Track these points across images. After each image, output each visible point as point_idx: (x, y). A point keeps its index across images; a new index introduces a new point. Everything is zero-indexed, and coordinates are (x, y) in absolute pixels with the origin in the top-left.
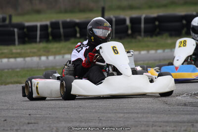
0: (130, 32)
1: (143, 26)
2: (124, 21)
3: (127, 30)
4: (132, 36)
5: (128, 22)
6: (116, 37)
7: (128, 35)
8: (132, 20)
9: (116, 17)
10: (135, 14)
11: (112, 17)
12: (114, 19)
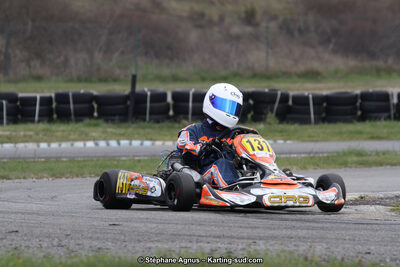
0: (171, 113)
1: (191, 104)
2: (164, 96)
3: (168, 110)
4: (175, 119)
5: (169, 99)
6: (150, 120)
7: (169, 118)
8: (175, 96)
9: (151, 91)
10: (180, 87)
11: (146, 89)
12: (149, 93)
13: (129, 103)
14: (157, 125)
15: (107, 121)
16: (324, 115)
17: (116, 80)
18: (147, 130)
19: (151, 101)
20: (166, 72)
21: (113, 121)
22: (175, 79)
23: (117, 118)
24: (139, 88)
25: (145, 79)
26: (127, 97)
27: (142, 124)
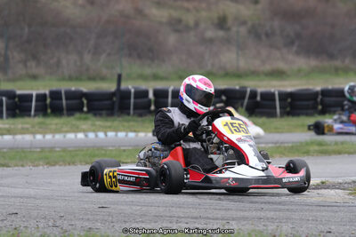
0: (153, 108)
1: (170, 100)
2: (146, 93)
3: (150, 106)
5: (151, 95)
6: (134, 114)
7: (150, 112)
8: (156, 93)
9: (135, 88)
10: (160, 85)
11: (130, 87)
12: (133, 91)
13: (114, 99)
14: (140, 119)
15: (95, 115)
16: (288, 109)
17: (103, 79)
18: (132, 123)
19: (135, 98)
20: (148, 71)
21: (101, 115)
22: (156, 77)
23: (104, 112)
24: (124, 86)
25: (130, 78)
26: (113, 94)
27: (127, 117)
